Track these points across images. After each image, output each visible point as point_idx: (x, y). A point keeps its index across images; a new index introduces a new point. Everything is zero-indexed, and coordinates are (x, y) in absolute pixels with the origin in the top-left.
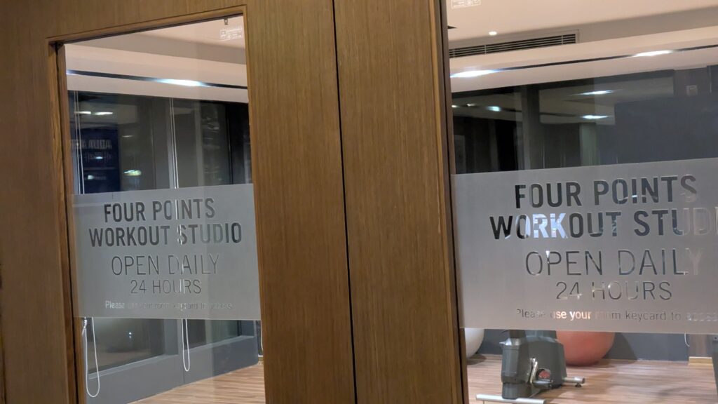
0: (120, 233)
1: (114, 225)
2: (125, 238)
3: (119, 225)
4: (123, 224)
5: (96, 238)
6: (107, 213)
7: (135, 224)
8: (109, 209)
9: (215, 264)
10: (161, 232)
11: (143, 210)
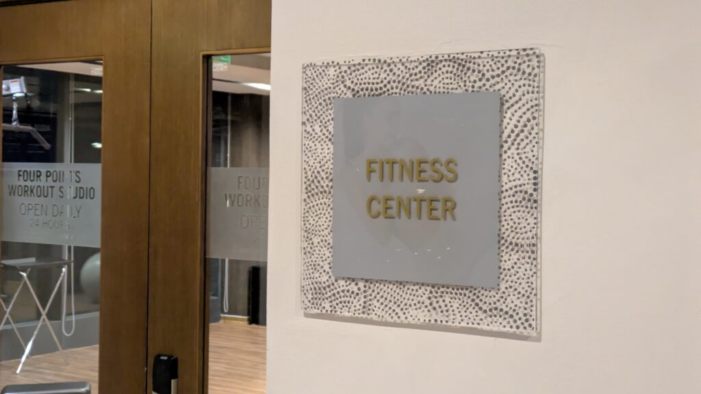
0: (26, 189)
1: (22, 183)
2: (29, 192)
3: (26, 183)
4: (29, 183)
5: (12, 191)
6: (20, 175)
7: (35, 184)
8: (21, 173)
9: (79, 212)
10: (50, 189)
11: (40, 175)
